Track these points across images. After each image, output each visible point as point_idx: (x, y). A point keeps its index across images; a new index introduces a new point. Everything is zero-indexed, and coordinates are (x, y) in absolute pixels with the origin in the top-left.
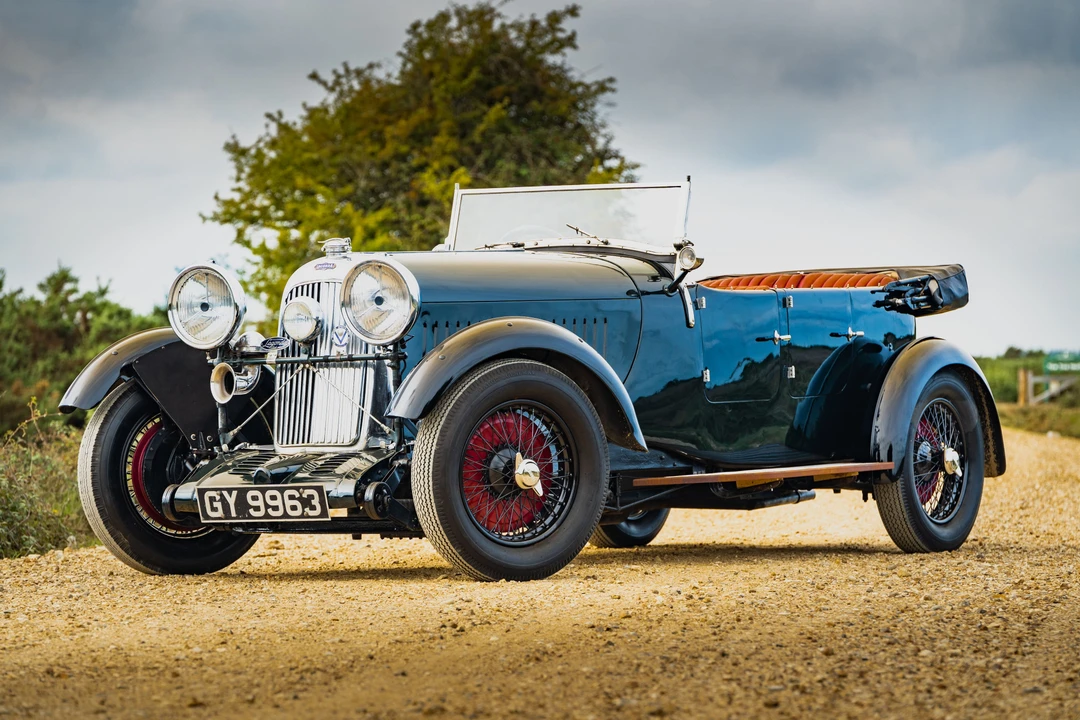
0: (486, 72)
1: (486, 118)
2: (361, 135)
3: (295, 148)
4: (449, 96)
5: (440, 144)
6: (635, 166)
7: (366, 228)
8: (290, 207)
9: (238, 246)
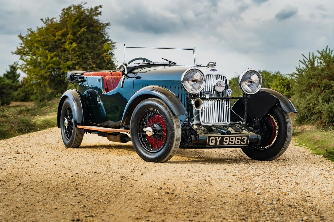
0: (80, 20)
1: (80, 31)
2: (50, 34)
3: (34, 37)
4: (71, 26)
5: (69, 37)
6: (115, 43)
7: (51, 56)
8: (33, 51)
9: (21, 60)
